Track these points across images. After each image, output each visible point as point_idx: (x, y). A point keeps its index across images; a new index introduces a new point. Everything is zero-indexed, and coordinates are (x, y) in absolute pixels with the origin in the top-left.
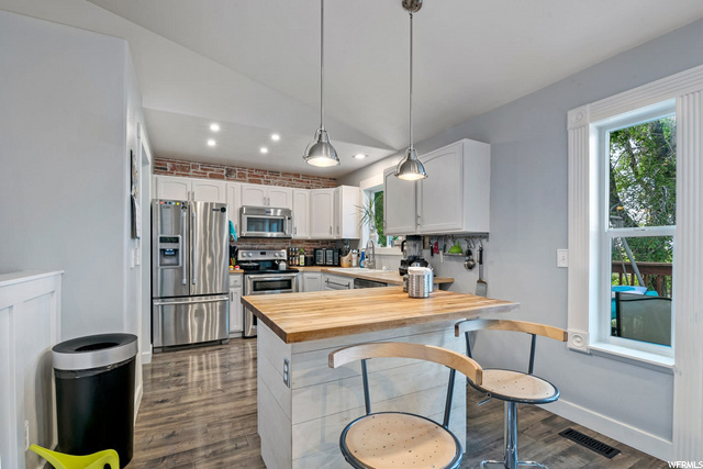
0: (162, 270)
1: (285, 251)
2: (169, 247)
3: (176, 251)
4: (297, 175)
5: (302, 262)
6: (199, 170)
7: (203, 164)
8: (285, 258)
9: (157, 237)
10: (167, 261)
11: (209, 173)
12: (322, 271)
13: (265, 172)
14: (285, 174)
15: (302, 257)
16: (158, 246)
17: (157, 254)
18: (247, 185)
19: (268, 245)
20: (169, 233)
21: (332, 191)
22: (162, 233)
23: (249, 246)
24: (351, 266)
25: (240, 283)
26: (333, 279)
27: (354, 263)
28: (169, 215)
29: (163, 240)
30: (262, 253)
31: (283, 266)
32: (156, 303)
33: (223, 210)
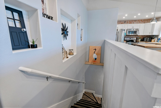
1: (136, 38)
4: (142, 20)
11: (121, 23)
12: (146, 43)
13: (133, 21)
14: (138, 20)
15: (140, 39)
19: (132, 37)
23: (127, 37)
27: (156, 41)
30: (130, 38)
31: (135, 41)
33: (124, 30)
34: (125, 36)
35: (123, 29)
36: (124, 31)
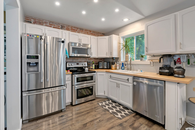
0: (29, 75)
1: (86, 63)
2: (33, 61)
3: (37, 63)
4: (90, 31)
5: (94, 67)
6: (48, 25)
7: (50, 22)
8: (87, 66)
9: (25, 55)
10: (31, 69)
11: (53, 26)
12: (106, 72)
13: (78, 28)
14: (86, 30)
15: (94, 65)
16: (25, 60)
17: (25, 66)
18: (71, 33)
19: (79, 60)
20: (33, 53)
21: (107, 37)
22: (28, 52)
23: (71, 61)
24: (116, 69)
25: (70, 79)
26: (113, 75)
27: (118, 68)
28: (33, 42)
29: (28, 57)
30: (77, 64)
31: (87, 69)
32: (24, 95)
33: (63, 42)
34: (67, 58)
35: (61, 39)
36: (62, 44)
